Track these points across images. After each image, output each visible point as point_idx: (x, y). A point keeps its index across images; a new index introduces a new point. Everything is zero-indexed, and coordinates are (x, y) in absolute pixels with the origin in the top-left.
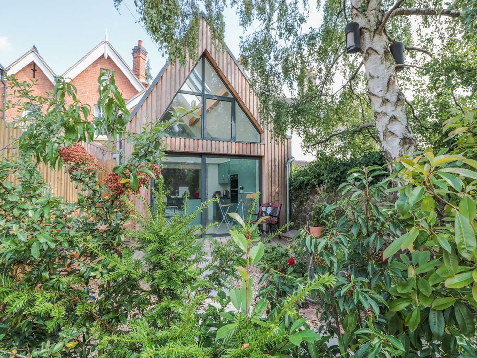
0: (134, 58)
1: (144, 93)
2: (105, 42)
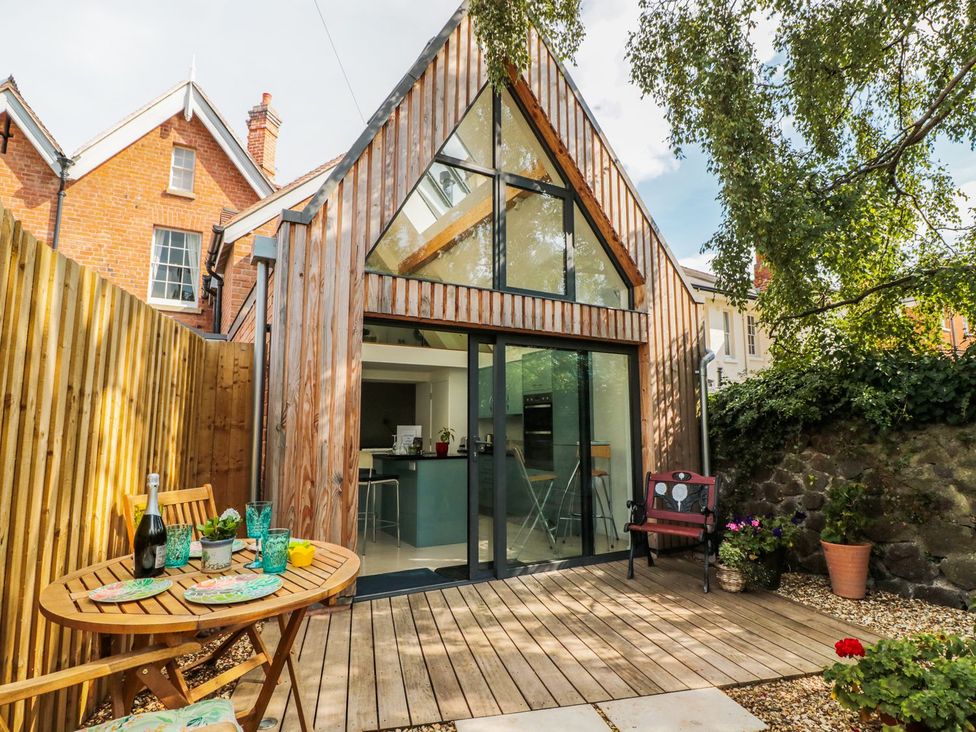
0: (251, 130)
1: (333, 170)
2: (188, 84)
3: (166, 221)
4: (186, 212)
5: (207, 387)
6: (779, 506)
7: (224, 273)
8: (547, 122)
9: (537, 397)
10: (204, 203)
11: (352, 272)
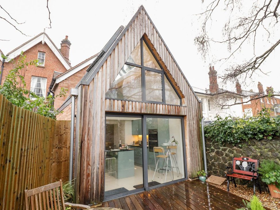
0: (62, 46)
2: (43, 33)
3: (36, 75)
4: (42, 72)
5: (55, 135)
6: (227, 164)
7: (55, 91)
8: (156, 52)
9: (153, 130)
10: (47, 69)
11: (102, 99)
